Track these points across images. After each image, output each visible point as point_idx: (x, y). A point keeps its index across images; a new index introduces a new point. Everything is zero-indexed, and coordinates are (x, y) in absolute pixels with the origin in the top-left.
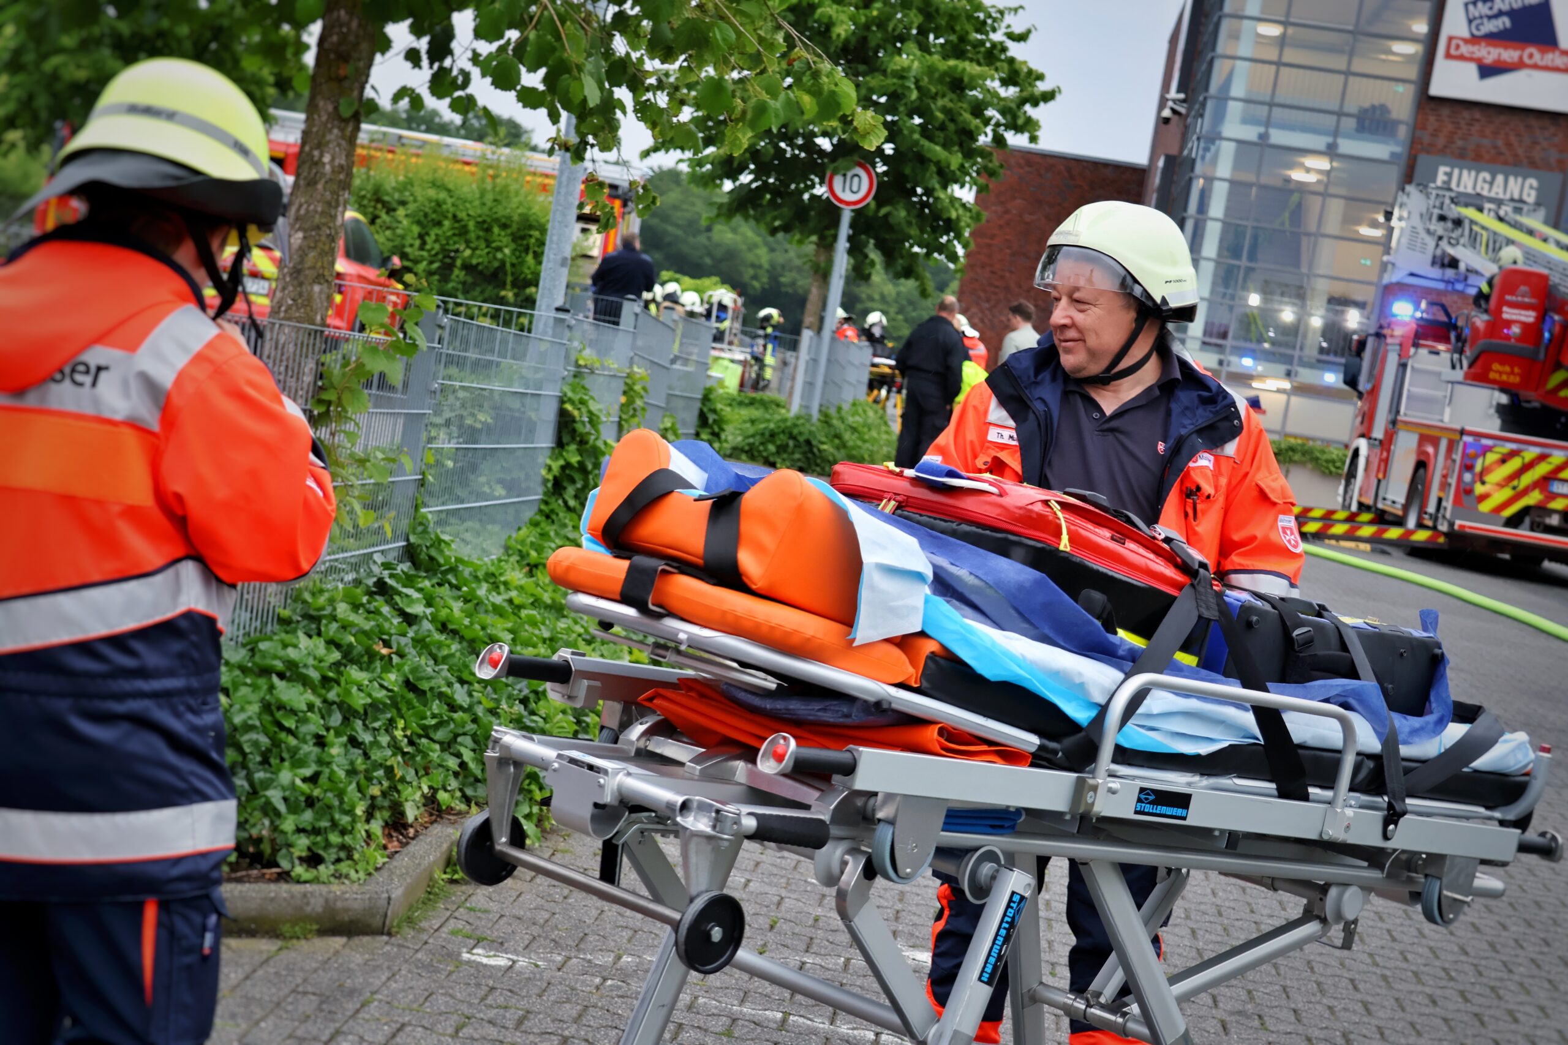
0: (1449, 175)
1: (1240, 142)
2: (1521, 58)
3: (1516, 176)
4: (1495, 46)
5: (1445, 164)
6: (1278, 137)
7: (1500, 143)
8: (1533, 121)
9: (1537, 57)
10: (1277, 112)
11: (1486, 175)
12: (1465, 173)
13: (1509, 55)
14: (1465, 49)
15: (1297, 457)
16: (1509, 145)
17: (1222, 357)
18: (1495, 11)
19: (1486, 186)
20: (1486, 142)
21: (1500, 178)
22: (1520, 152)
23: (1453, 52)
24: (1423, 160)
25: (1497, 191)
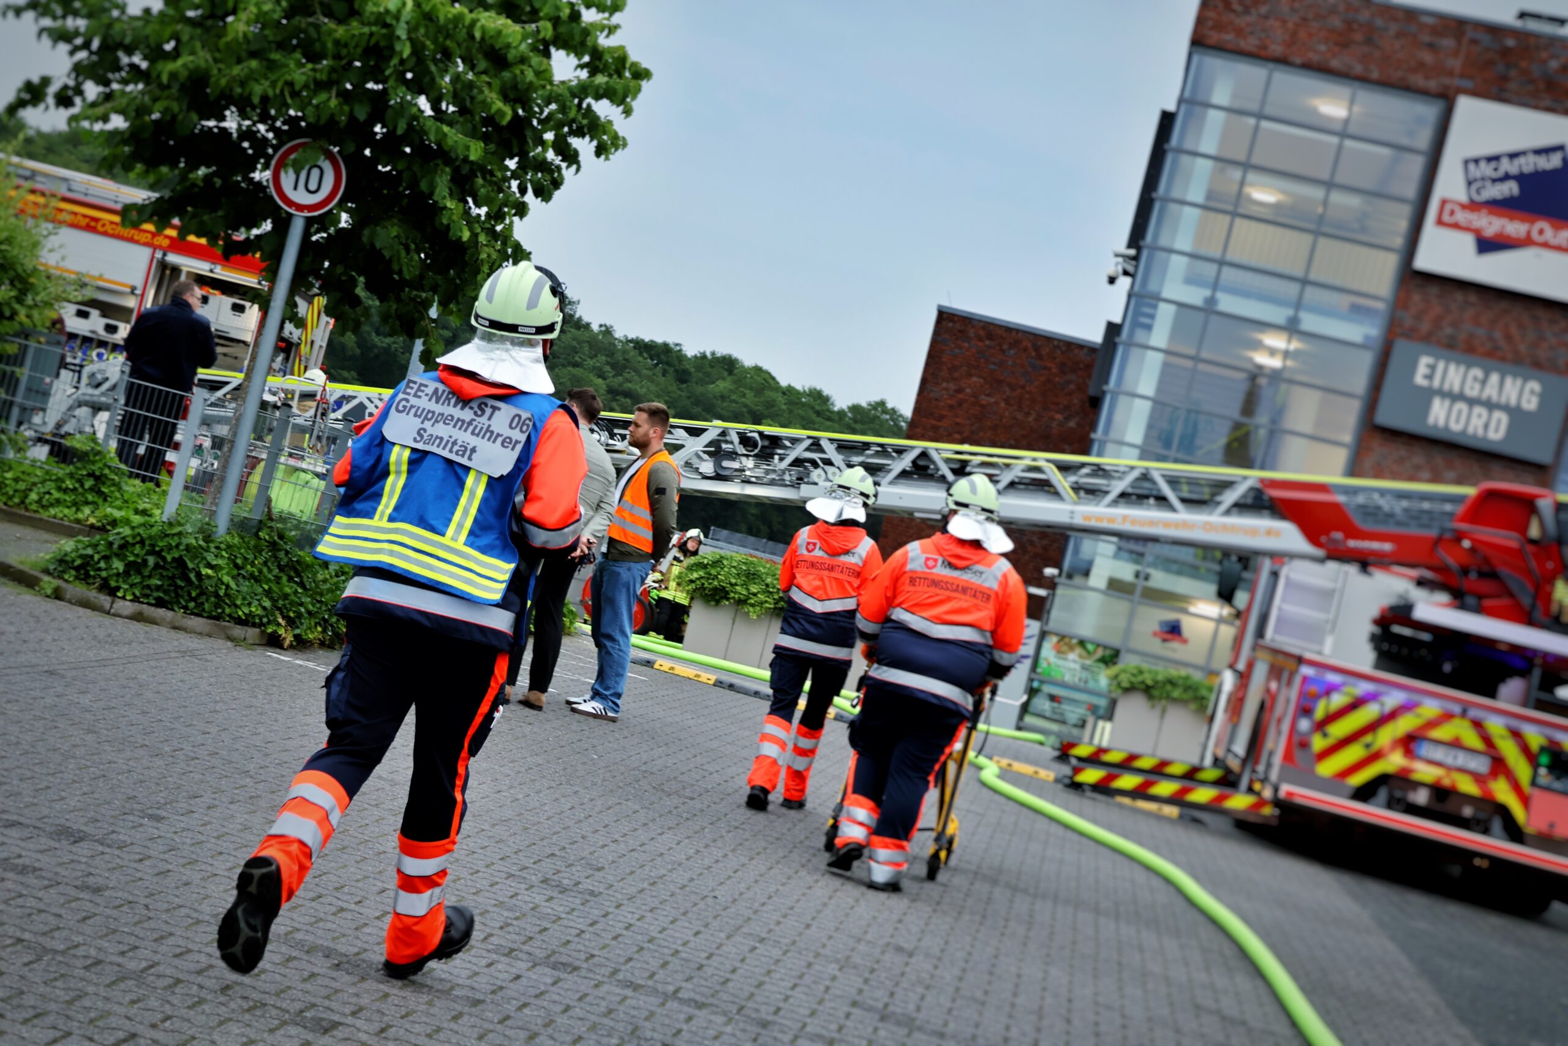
0: (1433, 368)
1: (1181, 305)
2: (1529, 233)
3: (1515, 376)
4: (1499, 215)
5: (1428, 354)
6: (1227, 303)
7: (1498, 335)
8: (1541, 313)
9: (1549, 234)
10: (1228, 273)
11: (1477, 372)
12: (1452, 368)
13: (1515, 228)
14: (1461, 217)
15: (1176, 693)
16: (1508, 337)
17: (1139, 568)
18: (1500, 173)
19: (1477, 386)
20: (1481, 332)
21: (1494, 378)
22: (1523, 348)
23: (1446, 218)
24: (1401, 347)
25: (1491, 391)
